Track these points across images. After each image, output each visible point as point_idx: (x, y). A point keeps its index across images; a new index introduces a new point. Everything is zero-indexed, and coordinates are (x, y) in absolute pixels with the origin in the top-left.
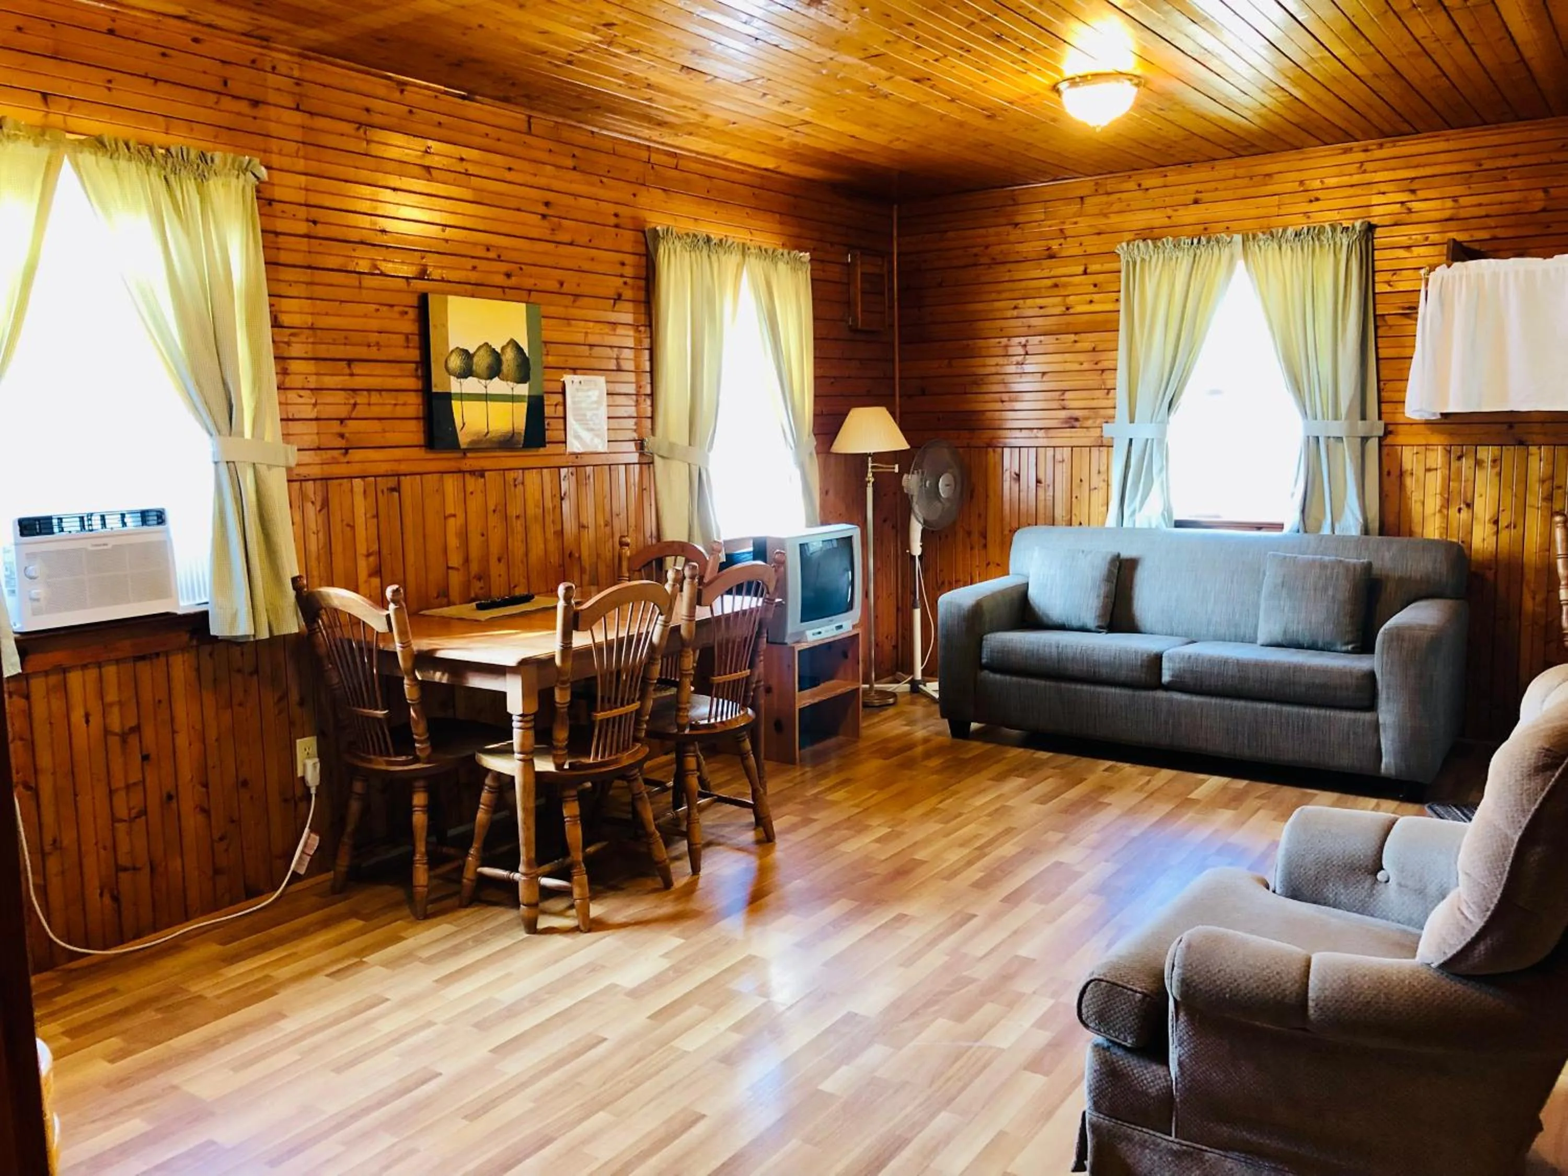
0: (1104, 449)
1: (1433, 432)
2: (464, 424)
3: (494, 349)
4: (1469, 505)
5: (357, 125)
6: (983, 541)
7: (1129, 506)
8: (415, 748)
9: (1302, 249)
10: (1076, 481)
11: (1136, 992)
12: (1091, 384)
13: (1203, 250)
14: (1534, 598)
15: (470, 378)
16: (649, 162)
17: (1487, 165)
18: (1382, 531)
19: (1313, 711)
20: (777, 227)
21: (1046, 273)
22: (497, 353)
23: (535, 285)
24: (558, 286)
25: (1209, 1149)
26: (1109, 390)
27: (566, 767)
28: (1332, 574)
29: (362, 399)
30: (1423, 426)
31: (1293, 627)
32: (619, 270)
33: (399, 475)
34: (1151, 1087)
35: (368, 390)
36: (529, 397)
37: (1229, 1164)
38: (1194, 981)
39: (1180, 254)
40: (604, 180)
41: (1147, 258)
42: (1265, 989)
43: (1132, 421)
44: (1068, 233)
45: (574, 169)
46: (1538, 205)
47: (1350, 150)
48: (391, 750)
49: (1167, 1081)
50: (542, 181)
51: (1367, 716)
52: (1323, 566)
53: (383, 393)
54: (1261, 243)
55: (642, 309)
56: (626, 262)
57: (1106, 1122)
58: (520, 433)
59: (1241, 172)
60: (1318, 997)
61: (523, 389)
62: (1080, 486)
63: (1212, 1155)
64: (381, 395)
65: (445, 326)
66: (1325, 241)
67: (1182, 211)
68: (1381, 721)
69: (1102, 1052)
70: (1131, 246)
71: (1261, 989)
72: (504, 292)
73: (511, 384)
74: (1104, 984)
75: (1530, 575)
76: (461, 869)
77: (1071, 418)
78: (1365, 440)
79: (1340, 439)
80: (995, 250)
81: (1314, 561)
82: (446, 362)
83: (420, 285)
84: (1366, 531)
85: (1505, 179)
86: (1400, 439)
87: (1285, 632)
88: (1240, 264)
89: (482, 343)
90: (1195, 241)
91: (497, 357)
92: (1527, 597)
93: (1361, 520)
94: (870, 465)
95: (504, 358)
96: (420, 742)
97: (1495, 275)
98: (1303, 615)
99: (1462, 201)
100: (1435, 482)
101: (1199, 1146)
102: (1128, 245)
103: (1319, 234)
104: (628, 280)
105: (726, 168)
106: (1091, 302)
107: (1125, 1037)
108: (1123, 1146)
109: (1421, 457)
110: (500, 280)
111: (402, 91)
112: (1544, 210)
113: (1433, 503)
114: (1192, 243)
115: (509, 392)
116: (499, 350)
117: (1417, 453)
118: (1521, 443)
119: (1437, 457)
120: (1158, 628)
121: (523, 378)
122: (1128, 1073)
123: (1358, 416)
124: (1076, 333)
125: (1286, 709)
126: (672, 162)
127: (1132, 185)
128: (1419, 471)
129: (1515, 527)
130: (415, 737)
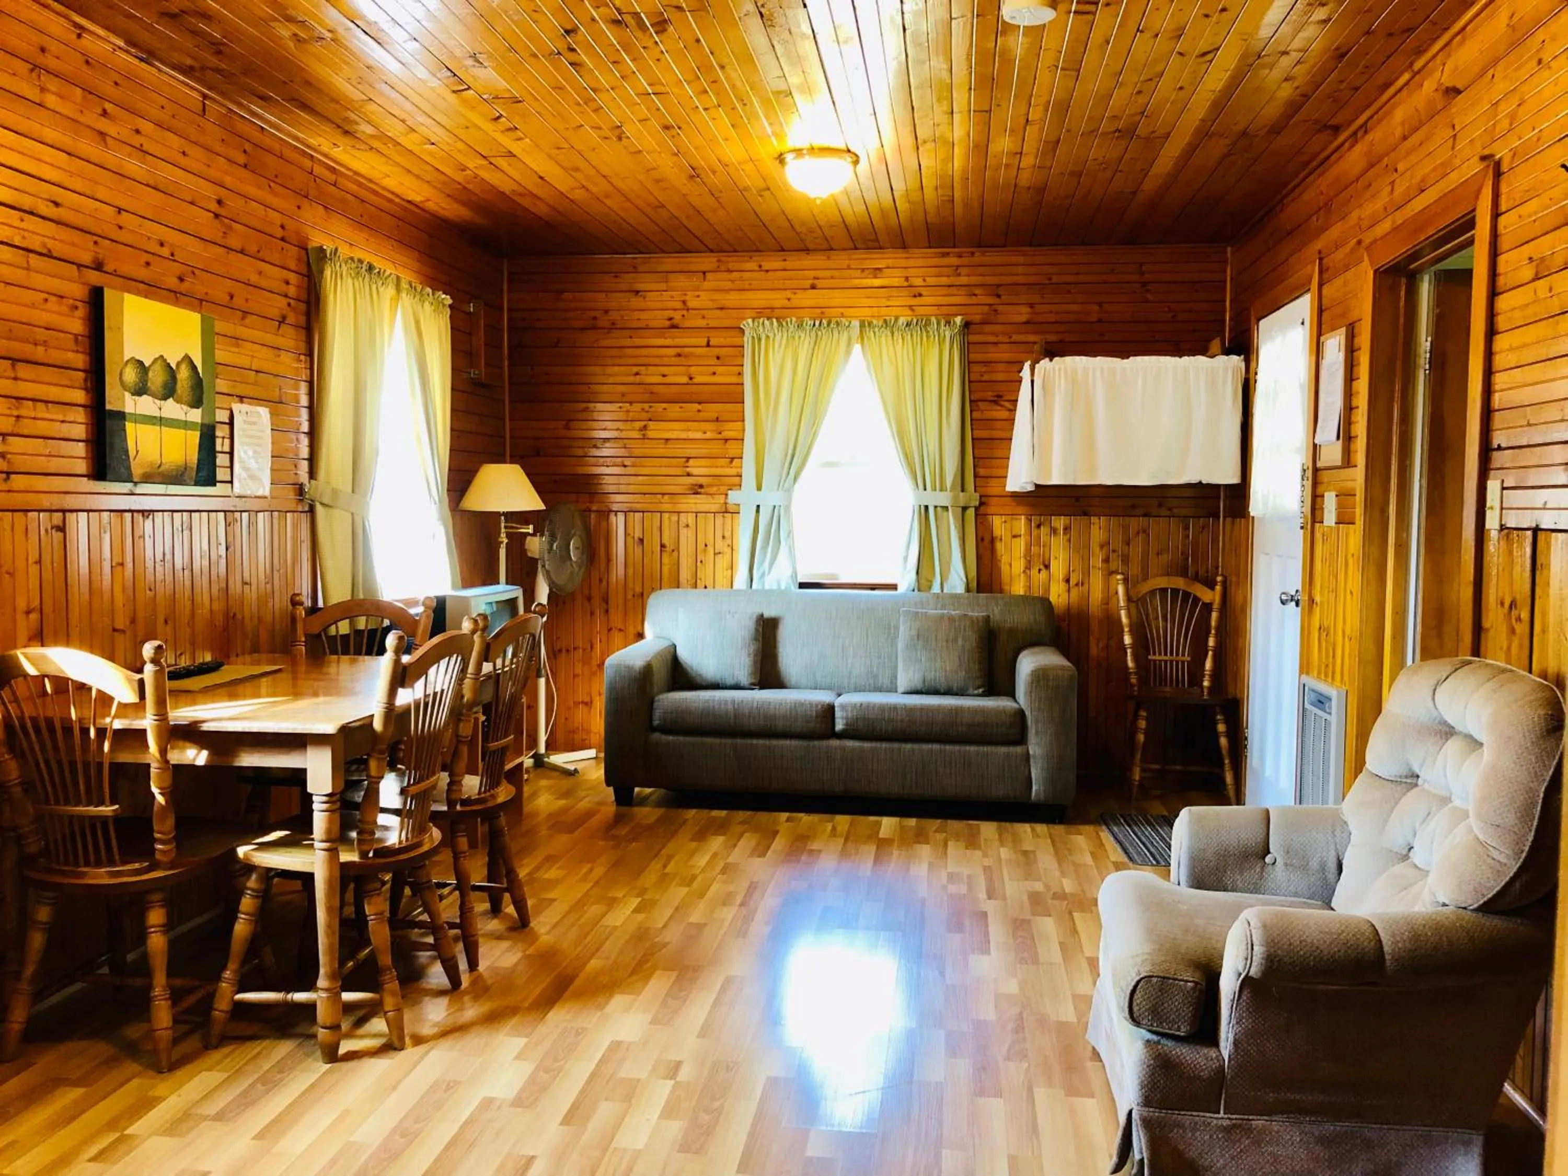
0: (729, 515)
1: (1019, 504)
2: (137, 452)
3: (169, 364)
4: (1047, 567)
5: (31, 66)
6: (604, 606)
7: (758, 569)
8: (154, 850)
9: (912, 335)
10: (701, 546)
11: (1187, 981)
12: (715, 452)
13: (824, 331)
14: (1097, 645)
15: (145, 396)
16: (311, 173)
17: (1055, 279)
18: (979, 591)
19: (972, 749)
20: (416, 265)
21: (668, 342)
22: (171, 368)
23: (206, 294)
24: (228, 298)
25: (1255, 1117)
26: (732, 459)
27: (371, 855)
28: (959, 626)
29: (27, 409)
30: (1009, 499)
31: (930, 676)
32: (283, 288)
33: (64, 511)
34: (1203, 1070)
35: (34, 400)
36: (203, 425)
37: (1275, 1127)
38: (1278, 955)
39: (803, 335)
40: (272, 184)
41: (771, 335)
42: (1346, 951)
43: (759, 488)
44: (691, 304)
45: (245, 166)
46: (1094, 317)
47: (948, 254)
48: (117, 857)
49: (1218, 1061)
50: (214, 174)
51: (1019, 749)
52: (951, 619)
53: (50, 405)
54: (876, 330)
55: (302, 335)
56: (291, 282)
57: (1156, 1114)
58: (192, 468)
59: (854, 264)
60: (1393, 950)
61: (196, 415)
62: (705, 551)
63: (1259, 1122)
64: (47, 407)
65: (120, 329)
66: (931, 333)
67: (800, 294)
68: (1031, 752)
69: (1154, 1046)
70: (756, 324)
71: (1342, 951)
72: (176, 297)
73: (185, 407)
74: (1155, 980)
75: (1094, 626)
76: (211, 996)
77: (696, 485)
78: (964, 509)
79: (945, 508)
80: (613, 315)
81: (942, 617)
82: (121, 374)
83: (95, 277)
84: (968, 590)
85: (1069, 292)
86: (991, 510)
87: (924, 681)
88: (857, 348)
89: (157, 356)
90: (817, 323)
91: (172, 373)
92: (1093, 642)
93: (965, 580)
94: (503, 525)
95: (179, 377)
96: (162, 842)
97: (1086, 370)
98: (938, 664)
99: (1038, 308)
100: (1020, 546)
101: (1246, 1117)
102: (753, 322)
103: (926, 325)
104: (292, 302)
105: (376, 193)
106: (714, 373)
107: (1179, 1027)
108: (1175, 1134)
109: (1008, 525)
110: (172, 282)
111: (79, 36)
112: (1100, 321)
113: (1019, 565)
114: (814, 325)
115: (182, 417)
116: (174, 366)
117: (1005, 522)
118: (1085, 514)
119: (1021, 524)
120: (804, 682)
121: (196, 403)
122: (1181, 1061)
123: (959, 489)
124: (700, 403)
125: (948, 748)
126: (332, 177)
127: (752, 265)
128: (1006, 537)
129: (1082, 584)
130: (157, 836)
